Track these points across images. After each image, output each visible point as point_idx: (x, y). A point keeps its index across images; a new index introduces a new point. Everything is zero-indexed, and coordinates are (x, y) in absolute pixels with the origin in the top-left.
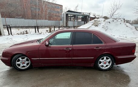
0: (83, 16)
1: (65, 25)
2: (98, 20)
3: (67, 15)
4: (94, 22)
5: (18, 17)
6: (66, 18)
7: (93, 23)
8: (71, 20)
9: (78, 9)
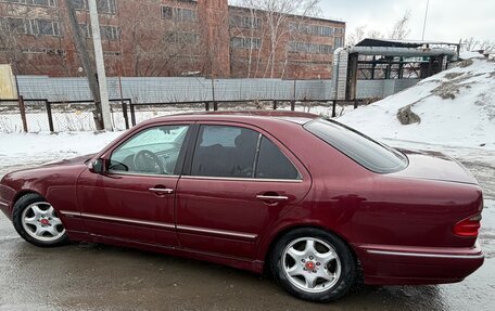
0: (425, 58)
1: (341, 96)
2: (466, 70)
3: (353, 56)
4: (446, 80)
5: (190, 73)
6: (348, 69)
7: (439, 84)
8: (373, 74)
9: (407, 30)
